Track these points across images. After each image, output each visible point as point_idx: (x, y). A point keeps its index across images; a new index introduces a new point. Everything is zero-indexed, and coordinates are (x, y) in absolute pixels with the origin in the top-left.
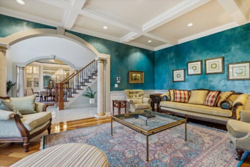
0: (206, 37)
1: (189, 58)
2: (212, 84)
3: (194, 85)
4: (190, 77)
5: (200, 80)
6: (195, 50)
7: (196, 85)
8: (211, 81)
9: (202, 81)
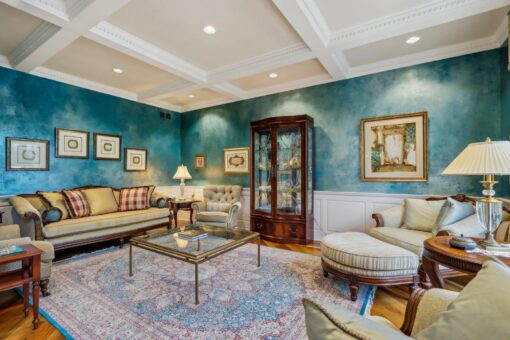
0: (96, 93)
1: (60, 118)
2: (105, 176)
3: (72, 179)
4: (62, 161)
5: (83, 168)
6: (75, 108)
7: (76, 178)
8: (103, 172)
9: (87, 172)
